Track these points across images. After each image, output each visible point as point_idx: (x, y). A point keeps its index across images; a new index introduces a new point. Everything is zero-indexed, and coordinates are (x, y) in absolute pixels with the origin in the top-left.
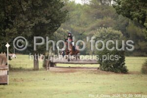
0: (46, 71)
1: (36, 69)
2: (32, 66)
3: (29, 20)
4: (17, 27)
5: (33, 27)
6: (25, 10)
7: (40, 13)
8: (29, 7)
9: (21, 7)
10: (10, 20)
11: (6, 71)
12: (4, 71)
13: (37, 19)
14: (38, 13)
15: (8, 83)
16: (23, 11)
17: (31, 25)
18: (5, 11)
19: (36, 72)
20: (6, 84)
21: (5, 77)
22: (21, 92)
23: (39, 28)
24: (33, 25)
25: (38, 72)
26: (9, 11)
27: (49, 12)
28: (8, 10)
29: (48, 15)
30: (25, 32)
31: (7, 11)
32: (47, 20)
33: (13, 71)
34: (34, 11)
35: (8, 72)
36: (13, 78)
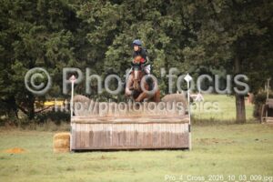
0: (260, 125)
1: (240, 120)
2: (233, 115)
3: (226, 30)
4: (205, 44)
5: (234, 42)
6: (218, 11)
7: (247, 16)
8: (226, 7)
9: (212, 6)
10: (192, 31)
11: (187, 125)
12: (182, 125)
13: (240, 27)
14: (243, 16)
15: (190, 148)
16: (215, 14)
17: (230, 39)
18: (182, 15)
19: (240, 126)
20: (187, 148)
21: (184, 136)
22: (214, 164)
23: (245, 44)
24: (234, 38)
25: (245, 126)
26: (189, 15)
27: (265, 13)
28: (187, 13)
29: (262, 20)
30: (219, 52)
31: (185, 15)
32: (261, 28)
33: (198, 125)
34: (236, 13)
35: (189, 126)
36: (199, 138)
